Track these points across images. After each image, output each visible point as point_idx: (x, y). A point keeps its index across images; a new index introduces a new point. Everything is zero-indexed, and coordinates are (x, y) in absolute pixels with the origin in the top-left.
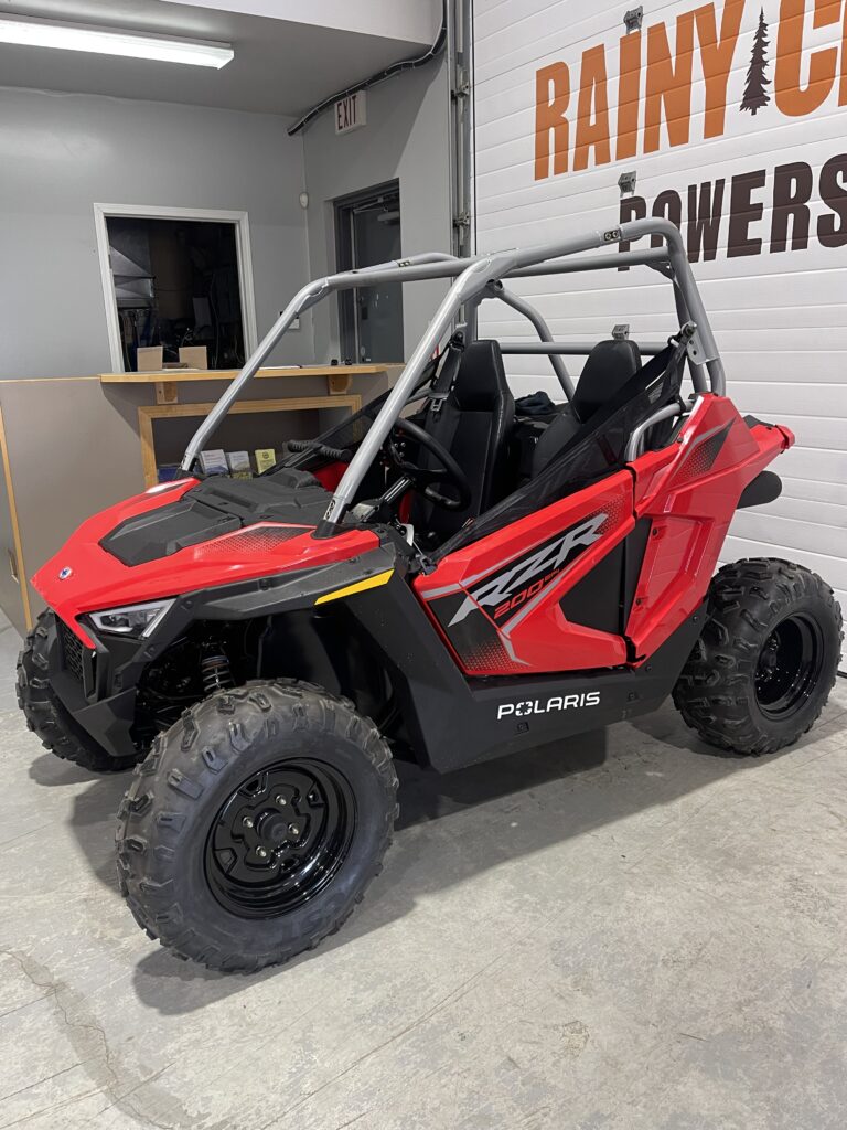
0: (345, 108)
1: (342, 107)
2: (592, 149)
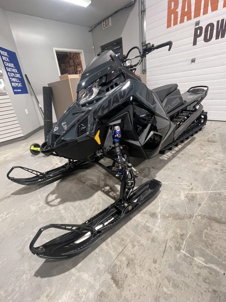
0: (106, 22)
1: (104, 23)
2: (186, 17)
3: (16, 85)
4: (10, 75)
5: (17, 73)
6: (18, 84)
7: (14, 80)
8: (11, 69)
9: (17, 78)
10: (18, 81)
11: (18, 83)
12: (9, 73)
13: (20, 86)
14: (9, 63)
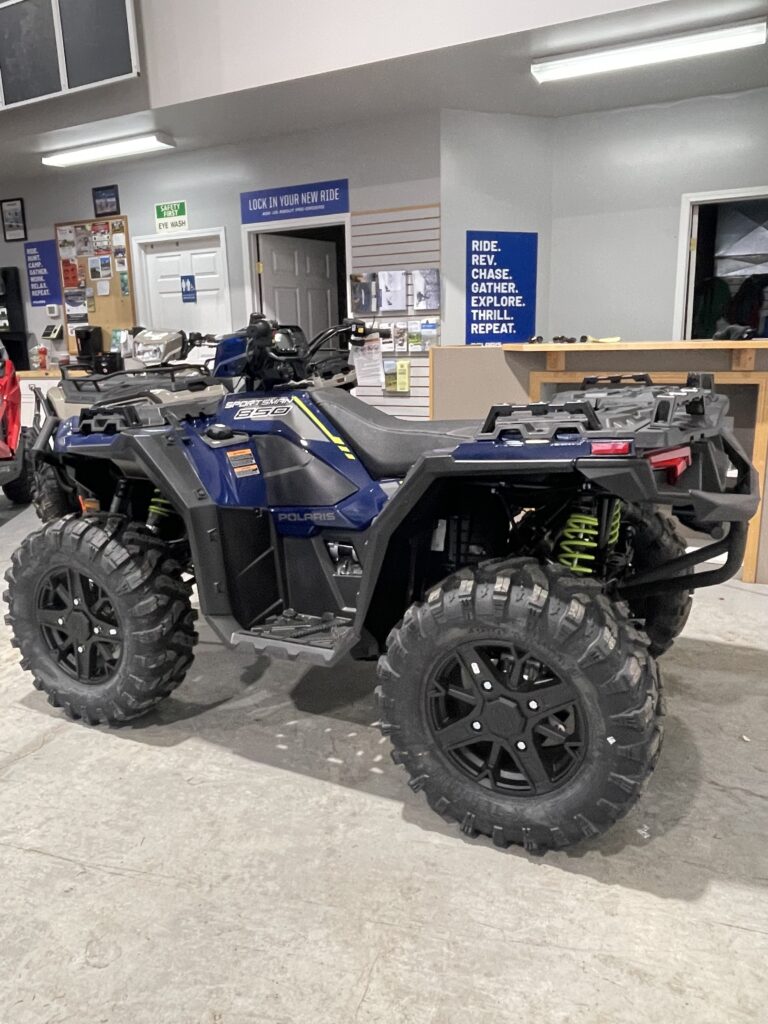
3: (488, 329)
4: (478, 301)
5: (507, 295)
6: (500, 327)
7: (487, 315)
8: (490, 284)
9: (502, 309)
10: (502, 315)
11: (501, 322)
12: (473, 298)
13: (504, 329)
14: (491, 271)
